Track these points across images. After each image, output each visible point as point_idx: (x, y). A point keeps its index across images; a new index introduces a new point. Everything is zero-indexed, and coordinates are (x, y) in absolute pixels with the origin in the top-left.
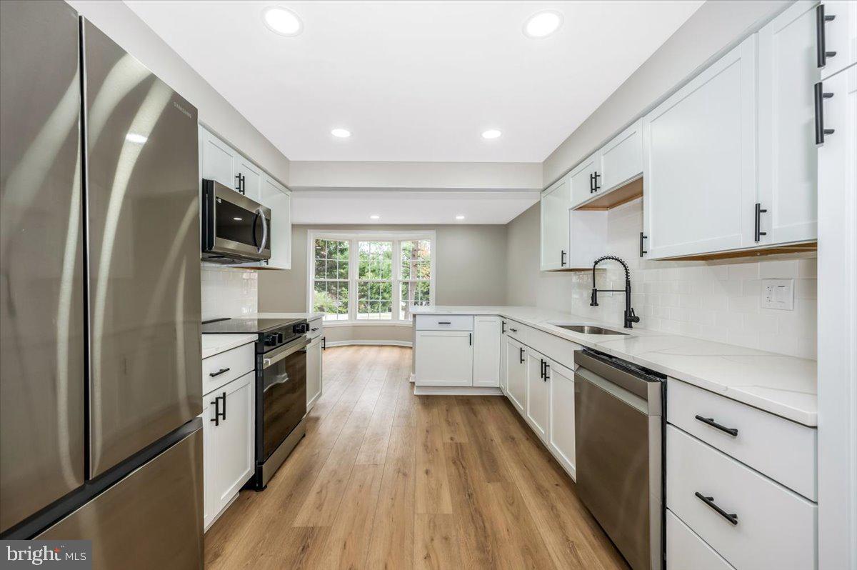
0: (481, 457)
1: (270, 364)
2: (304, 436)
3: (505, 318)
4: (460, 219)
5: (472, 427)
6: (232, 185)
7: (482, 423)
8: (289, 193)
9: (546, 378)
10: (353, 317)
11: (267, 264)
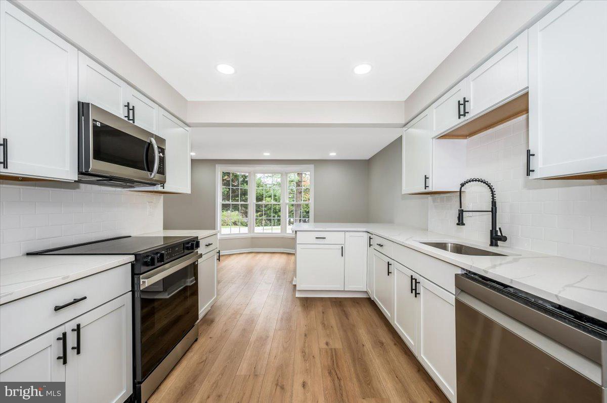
0: (355, 366)
1: (147, 285)
2: (196, 340)
3: (372, 234)
4: (333, 155)
5: (345, 331)
6: (121, 113)
7: (354, 326)
8: (187, 128)
9: (416, 294)
10: (251, 230)
11: (163, 188)
